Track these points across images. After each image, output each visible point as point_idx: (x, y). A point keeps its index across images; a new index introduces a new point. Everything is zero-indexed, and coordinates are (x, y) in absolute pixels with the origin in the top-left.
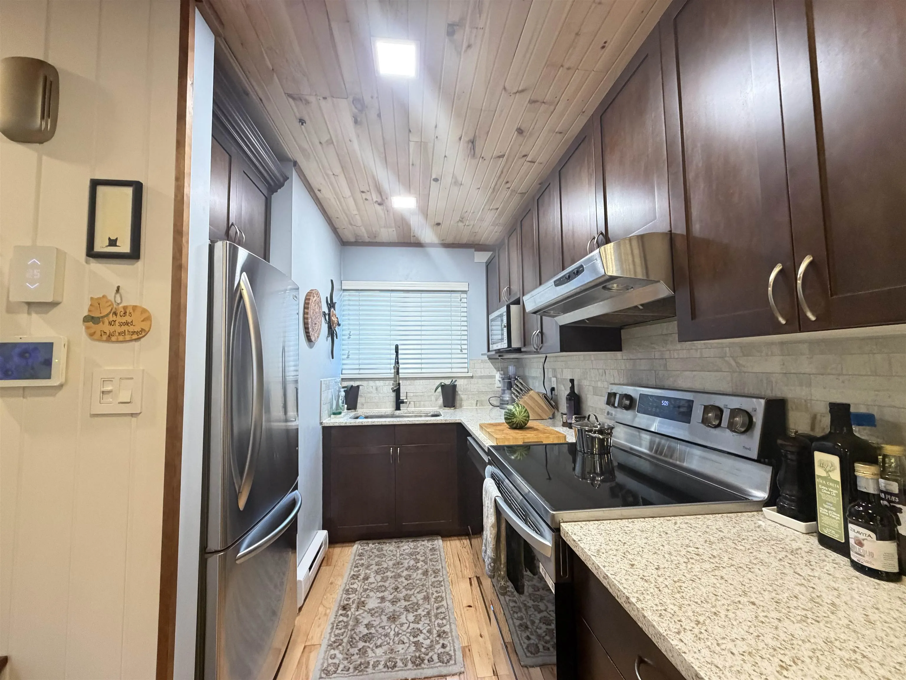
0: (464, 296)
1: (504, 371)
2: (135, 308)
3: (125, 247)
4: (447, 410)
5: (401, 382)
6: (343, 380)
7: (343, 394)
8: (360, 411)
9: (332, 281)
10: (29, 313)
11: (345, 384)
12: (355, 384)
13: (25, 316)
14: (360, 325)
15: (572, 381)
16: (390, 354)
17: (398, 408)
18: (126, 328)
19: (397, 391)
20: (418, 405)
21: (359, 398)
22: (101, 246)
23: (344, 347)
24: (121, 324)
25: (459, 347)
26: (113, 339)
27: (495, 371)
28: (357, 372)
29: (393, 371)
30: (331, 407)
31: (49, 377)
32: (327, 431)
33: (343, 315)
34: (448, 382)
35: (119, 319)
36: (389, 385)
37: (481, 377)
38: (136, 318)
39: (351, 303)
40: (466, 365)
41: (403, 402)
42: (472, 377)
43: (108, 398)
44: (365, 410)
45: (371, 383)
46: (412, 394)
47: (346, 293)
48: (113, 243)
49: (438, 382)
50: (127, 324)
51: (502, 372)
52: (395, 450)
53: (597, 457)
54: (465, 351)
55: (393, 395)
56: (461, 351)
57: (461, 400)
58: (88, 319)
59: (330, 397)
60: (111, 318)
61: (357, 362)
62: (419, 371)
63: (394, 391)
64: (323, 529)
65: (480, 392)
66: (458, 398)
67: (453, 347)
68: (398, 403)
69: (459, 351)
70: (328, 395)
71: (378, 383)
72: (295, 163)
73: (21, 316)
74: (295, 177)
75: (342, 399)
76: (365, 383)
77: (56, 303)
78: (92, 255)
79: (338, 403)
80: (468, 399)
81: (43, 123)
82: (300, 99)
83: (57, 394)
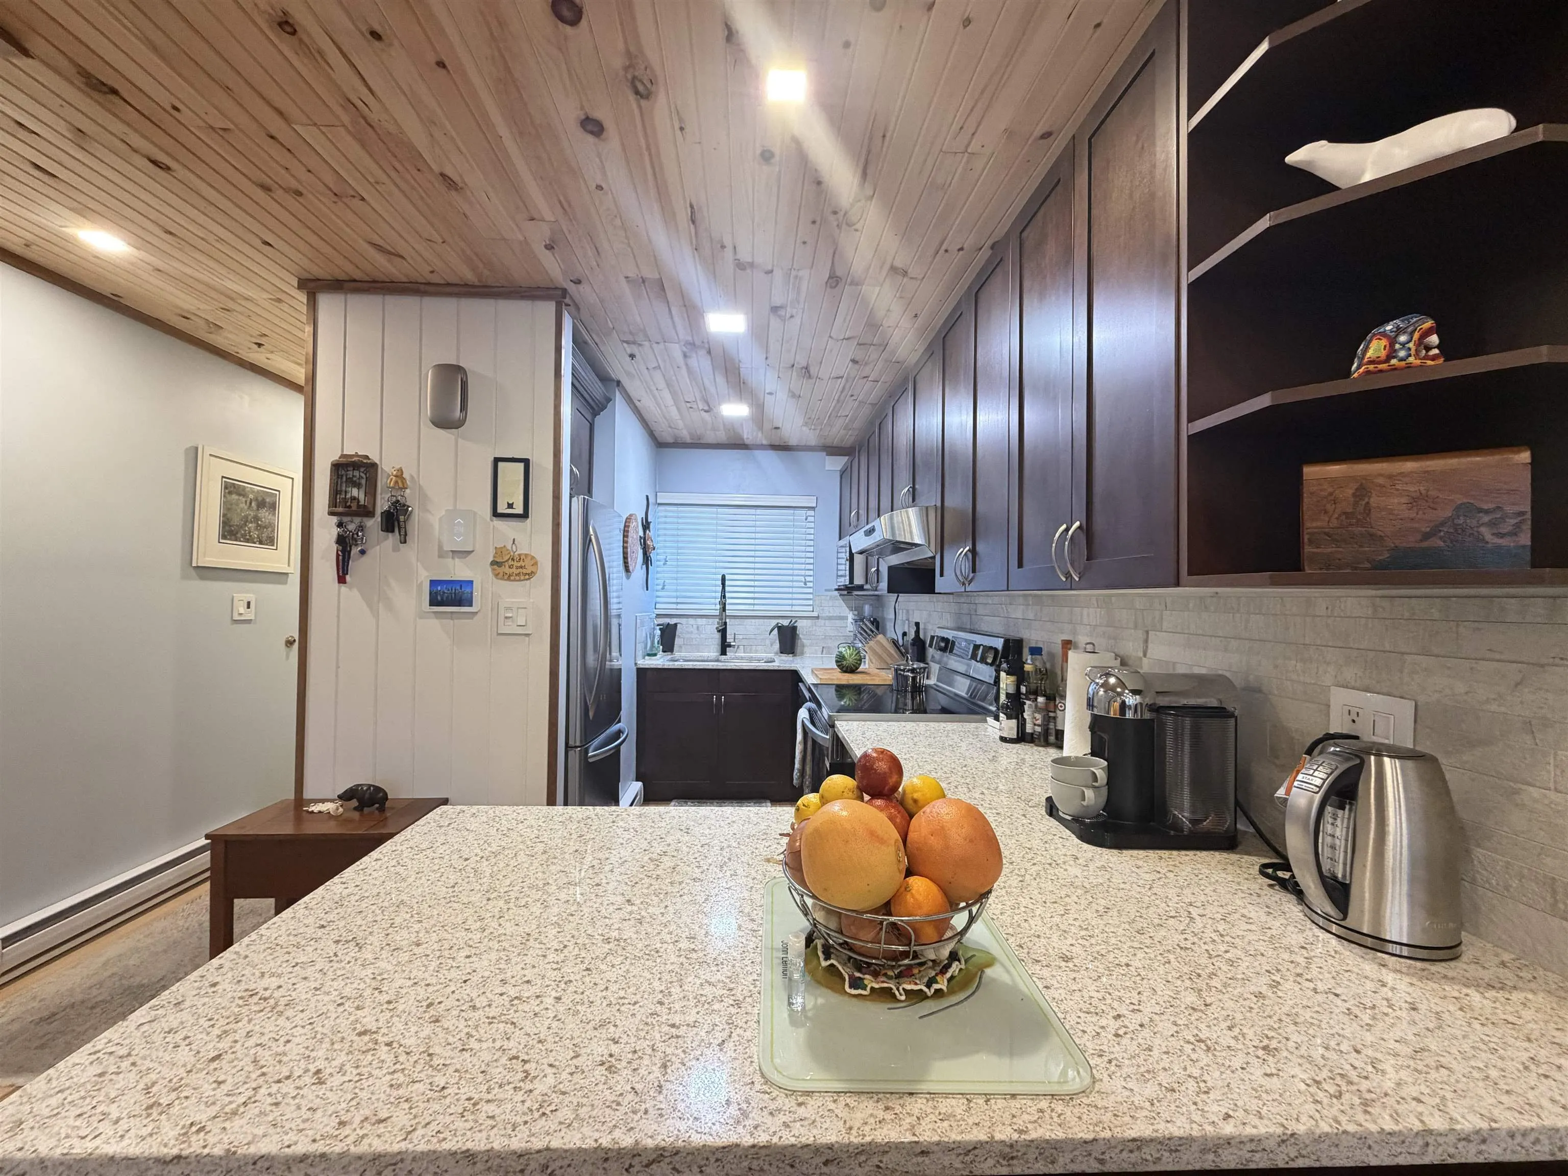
0: (811, 513)
1: (858, 610)
2: (526, 555)
3: (519, 509)
4: (784, 657)
5: (728, 620)
6: (658, 616)
7: (658, 632)
8: (677, 654)
9: (647, 496)
10: (453, 558)
11: (660, 621)
12: (672, 621)
13: (450, 560)
14: (678, 548)
15: (917, 624)
16: (716, 586)
17: (723, 652)
18: (520, 570)
19: (723, 632)
20: (748, 650)
21: (676, 639)
22: (502, 508)
23: (659, 575)
24: (517, 568)
25: (802, 579)
26: (512, 578)
27: (847, 609)
28: (674, 606)
29: (718, 607)
30: (646, 647)
31: (471, 605)
32: (642, 673)
33: (658, 536)
34: (785, 623)
35: (516, 564)
36: (713, 624)
37: (830, 618)
38: (527, 563)
39: (668, 520)
40: (811, 602)
41: (730, 646)
42: (818, 618)
43: (509, 622)
44: (683, 654)
45: (691, 621)
46: (741, 637)
47: (661, 508)
48: (510, 506)
49: (774, 622)
50: (521, 567)
51: (856, 613)
52: (719, 699)
53: (909, 696)
54: (811, 585)
55: (718, 636)
56: (805, 584)
57: (803, 646)
58: (494, 563)
59: (644, 635)
60: (511, 562)
61: (674, 594)
62: (751, 607)
63: (719, 631)
64: (637, 780)
65: (826, 637)
66: (799, 643)
67: (795, 578)
68: (724, 647)
69: (802, 584)
70: (642, 633)
71: (699, 621)
72: (618, 383)
73: (449, 561)
74: (618, 398)
75: (657, 639)
76: (683, 621)
77: (472, 551)
78: (496, 514)
79: (653, 643)
80: (811, 645)
81: (457, 413)
82: (634, 343)
83: (476, 618)
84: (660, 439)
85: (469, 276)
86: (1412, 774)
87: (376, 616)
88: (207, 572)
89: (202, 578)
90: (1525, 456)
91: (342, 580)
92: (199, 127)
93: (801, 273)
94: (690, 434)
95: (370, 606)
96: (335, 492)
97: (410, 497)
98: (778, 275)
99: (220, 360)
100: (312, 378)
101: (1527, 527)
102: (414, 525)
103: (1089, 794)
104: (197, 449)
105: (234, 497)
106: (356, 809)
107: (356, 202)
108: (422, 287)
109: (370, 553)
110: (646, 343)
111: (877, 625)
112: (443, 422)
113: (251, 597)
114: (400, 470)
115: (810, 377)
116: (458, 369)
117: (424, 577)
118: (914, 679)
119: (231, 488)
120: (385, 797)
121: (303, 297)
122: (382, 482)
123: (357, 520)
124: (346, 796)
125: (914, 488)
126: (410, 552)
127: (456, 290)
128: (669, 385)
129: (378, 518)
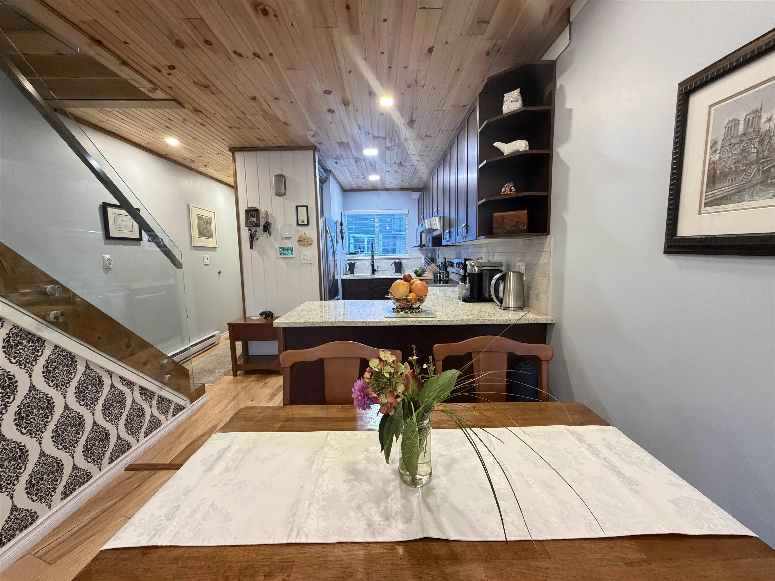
0: (407, 216)
1: (426, 255)
2: (309, 238)
3: (305, 223)
4: (397, 274)
5: (374, 261)
7: (348, 266)
8: (355, 274)
9: (341, 212)
10: (286, 240)
11: (349, 262)
12: (353, 262)
17: (373, 273)
18: (307, 243)
19: (373, 265)
20: (383, 272)
21: (355, 269)
22: (300, 222)
26: (305, 245)
27: (421, 255)
29: (371, 255)
30: (344, 272)
31: (293, 255)
32: (343, 281)
34: (397, 261)
35: (306, 241)
36: (369, 263)
37: (414, 259)
38: (309, 240)
41: (376, 271)
42: (410, 259)
43: (305, 260)
44: (357, 274)
45: (360, 262)
46: (379, 267)
47: (346, 217)
48: (303, 222)
49: (393, 261)
52: (372, 290)
55: (371, 267)
57: (405, 270)
58: (299, 241)
59: (343, 267)
60: (304, 240)
63: (371, 265)
65: (413, 266)
66: (403, 269)
68: (374, 271)
71: (363, 261)
72: (330, 171)
73: (284, 240)
74: (331, 177)
75: (348, 269)
76: (357, 261)
77: (291, 237)
78: (298, 225)
79: (346, 269)
80: (408, 269)
81: (284, 191)
82: (338, 159)
83: (295, 259)
84: (344, 188)
85: (285, 144)
86: (515, 275)
87: (263, 259)
88: (197, 248)
89: (196, 250)
90: (525, 212)
91: (251, 248)
92: (219, 117)
93: (396, 138)
94: (356, 186)
95: (261, 256)
96: (247, 219)
97: (270, 220)
98: (387, 139)
99: (190, 171)
100: (236, 182)
101: (526, 225)
102: (272, 229)
103: (464, 291)
104: (189, 205)
105: (200, 221)
106: (265, 318)
107: (257, 129)
108: (269, 148)
109: (259, 239)
110: (342, 159)
111: (433, 260)
112: (279, 194)
113: (208, 256)
114: (267, 211)
115: (402, 166)
116: (282, 176)
117: (277, 246)
118: (440, 276)
119: (200, 218)
120: (273, 315)
121: (230, 154)
122: (261, 215)
123: (254, 228)
124: (261, 314)
125: (437, 209)
126: (272, 238)
127: (279, 148)
128: (349, 171)
129: (261, 227)
